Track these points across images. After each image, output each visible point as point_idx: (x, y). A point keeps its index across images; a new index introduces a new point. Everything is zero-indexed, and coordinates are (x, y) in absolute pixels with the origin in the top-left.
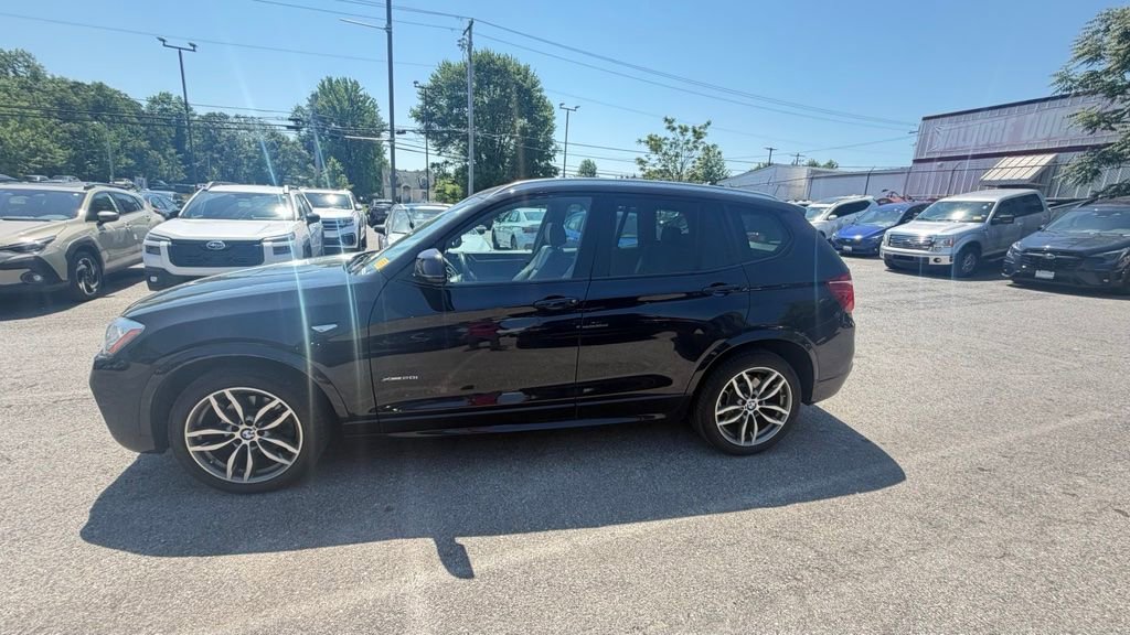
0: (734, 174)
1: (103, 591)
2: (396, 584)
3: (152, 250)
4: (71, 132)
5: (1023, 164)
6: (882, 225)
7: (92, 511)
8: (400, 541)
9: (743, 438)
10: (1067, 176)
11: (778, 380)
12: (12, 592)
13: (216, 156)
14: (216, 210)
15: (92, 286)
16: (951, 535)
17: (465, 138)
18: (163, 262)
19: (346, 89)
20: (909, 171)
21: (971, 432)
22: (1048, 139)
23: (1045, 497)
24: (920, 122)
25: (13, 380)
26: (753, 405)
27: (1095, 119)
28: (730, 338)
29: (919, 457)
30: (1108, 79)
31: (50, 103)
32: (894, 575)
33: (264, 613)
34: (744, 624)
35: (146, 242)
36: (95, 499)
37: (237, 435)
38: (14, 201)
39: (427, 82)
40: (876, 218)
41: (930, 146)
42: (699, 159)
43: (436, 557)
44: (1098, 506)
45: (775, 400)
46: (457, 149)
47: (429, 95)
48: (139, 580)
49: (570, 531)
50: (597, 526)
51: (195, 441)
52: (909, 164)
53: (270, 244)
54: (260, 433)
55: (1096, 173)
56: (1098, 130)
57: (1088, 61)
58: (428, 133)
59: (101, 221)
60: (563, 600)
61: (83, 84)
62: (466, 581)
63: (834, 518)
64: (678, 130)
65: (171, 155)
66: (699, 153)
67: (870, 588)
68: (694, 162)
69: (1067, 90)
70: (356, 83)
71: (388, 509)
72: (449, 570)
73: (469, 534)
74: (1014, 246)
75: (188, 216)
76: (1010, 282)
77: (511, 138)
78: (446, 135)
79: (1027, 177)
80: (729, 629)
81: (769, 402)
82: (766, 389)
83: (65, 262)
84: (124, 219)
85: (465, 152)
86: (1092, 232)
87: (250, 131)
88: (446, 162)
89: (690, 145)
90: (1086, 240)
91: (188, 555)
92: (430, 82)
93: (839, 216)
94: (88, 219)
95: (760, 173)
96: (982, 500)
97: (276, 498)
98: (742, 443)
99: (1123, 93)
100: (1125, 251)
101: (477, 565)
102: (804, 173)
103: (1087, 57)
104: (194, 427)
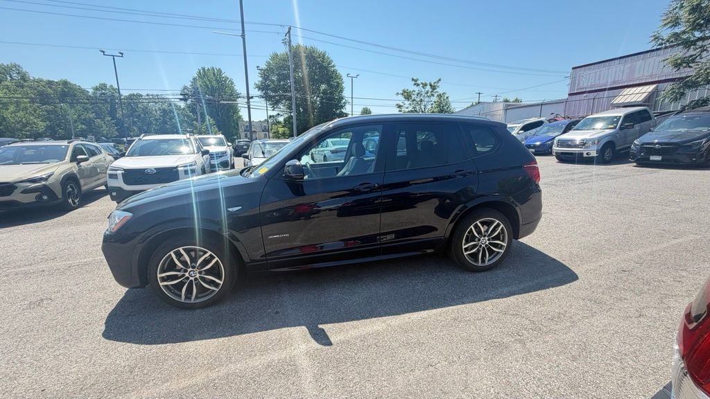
0: (457, 110)
1: (123, 364)
2: (288, 350)
3: (113, 176)
4: (47, 111)
5: (637, 92)
6: (552, 135)
7: (106, 323)
8: (287, 329)
9: (480, 261)
10: (665, 97)
11: (498, 225)
12: (72, 367)
13: (135, 120)
14: (146, 151)
15: (76, 201)
16: (608, 307)
17: (290, 99)
18: (119, 183)
19: (214, 74)
20: (567, 101)
21: (616, 250)
22: (651, 76)
23: (663, 284)
24: (571, 71)
25: (41, 257)
26: (485, 241)
27: (679, 61)
28: (467, 203)
29: (586, 267)
30: (685, 37)
31: (34, 94)
32: (576, 330)
33: (217, 370)
34: (492, 359)
35: (109, 172)
36: (106, 317)
37: (187, 275)
38: (27, 153)
39: (264, 66)
40: (548, 131)
41: (579, 84)
42: (435, 102)
43: (309, 336)
44: (695, 287)
45: (497, 238)
46: (284, 106)
47: (266, 74)
48: (142, 358)
49: (385, 318)
50: (400, 314)
51: (163, 279)
52: (566, 96)
53: (182, 168)
54: (200, 273)
55: (683, 94)
56: (682, 68)
57: (671, 27)
58: (267, 97)
59: (79, 162)
60: (386, 354)
61: (53, 81)
62: (329, 347)
63: (538, 302)
64: (421, 85)
65: (107, 121)
66: (435, 99)
67: (562, 337)
68: (432, 104)
69: (659, 45)
70: (220, 69)
71: (277, 313)
72: (318, 343)
73: (326, 323)
74: (635, 142)
75: (131, 155)
76: (635, 164)
77: (318, 96)
78: (278, 98)
79: (640, 99)
80: (483, 363)
81: (494, 238)
82: (491, 232)
83: (60, 187)
84: (92, 160)
85: (290, 108)
86: (683, 130)
87: (156, 103)
88: (278, 114)
89: (429, 94)
90: (679, 135)
91: (167, 343)
92: (265, 66)
93: (525, 131)
94: (71, 161)
95: (473, 108)
96: (626, 288)
97: (211, 310)
98: (480, 264)
99: (695, 45)
100: (704, 140)
101: (332, 339)
102: (501, 106)
103: (671, 24)
104: (163, 271)
